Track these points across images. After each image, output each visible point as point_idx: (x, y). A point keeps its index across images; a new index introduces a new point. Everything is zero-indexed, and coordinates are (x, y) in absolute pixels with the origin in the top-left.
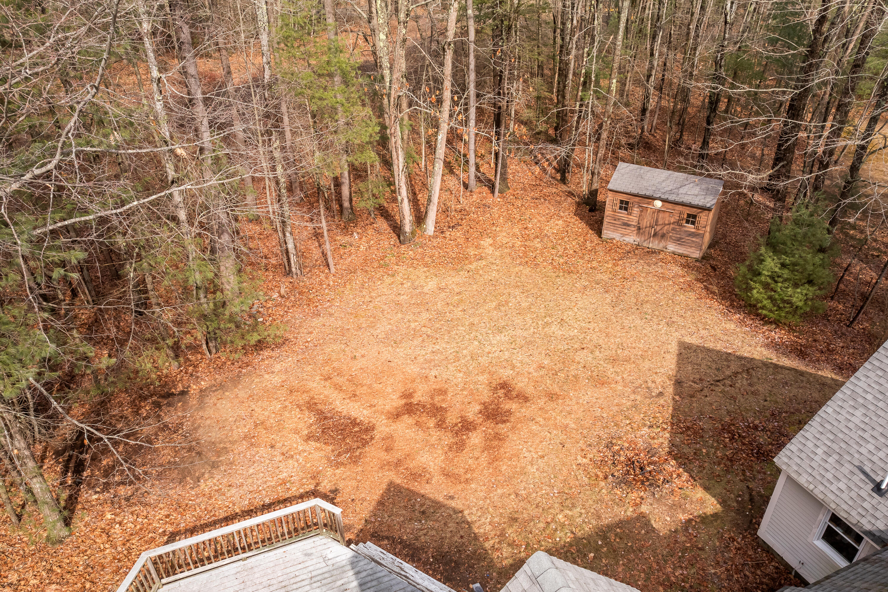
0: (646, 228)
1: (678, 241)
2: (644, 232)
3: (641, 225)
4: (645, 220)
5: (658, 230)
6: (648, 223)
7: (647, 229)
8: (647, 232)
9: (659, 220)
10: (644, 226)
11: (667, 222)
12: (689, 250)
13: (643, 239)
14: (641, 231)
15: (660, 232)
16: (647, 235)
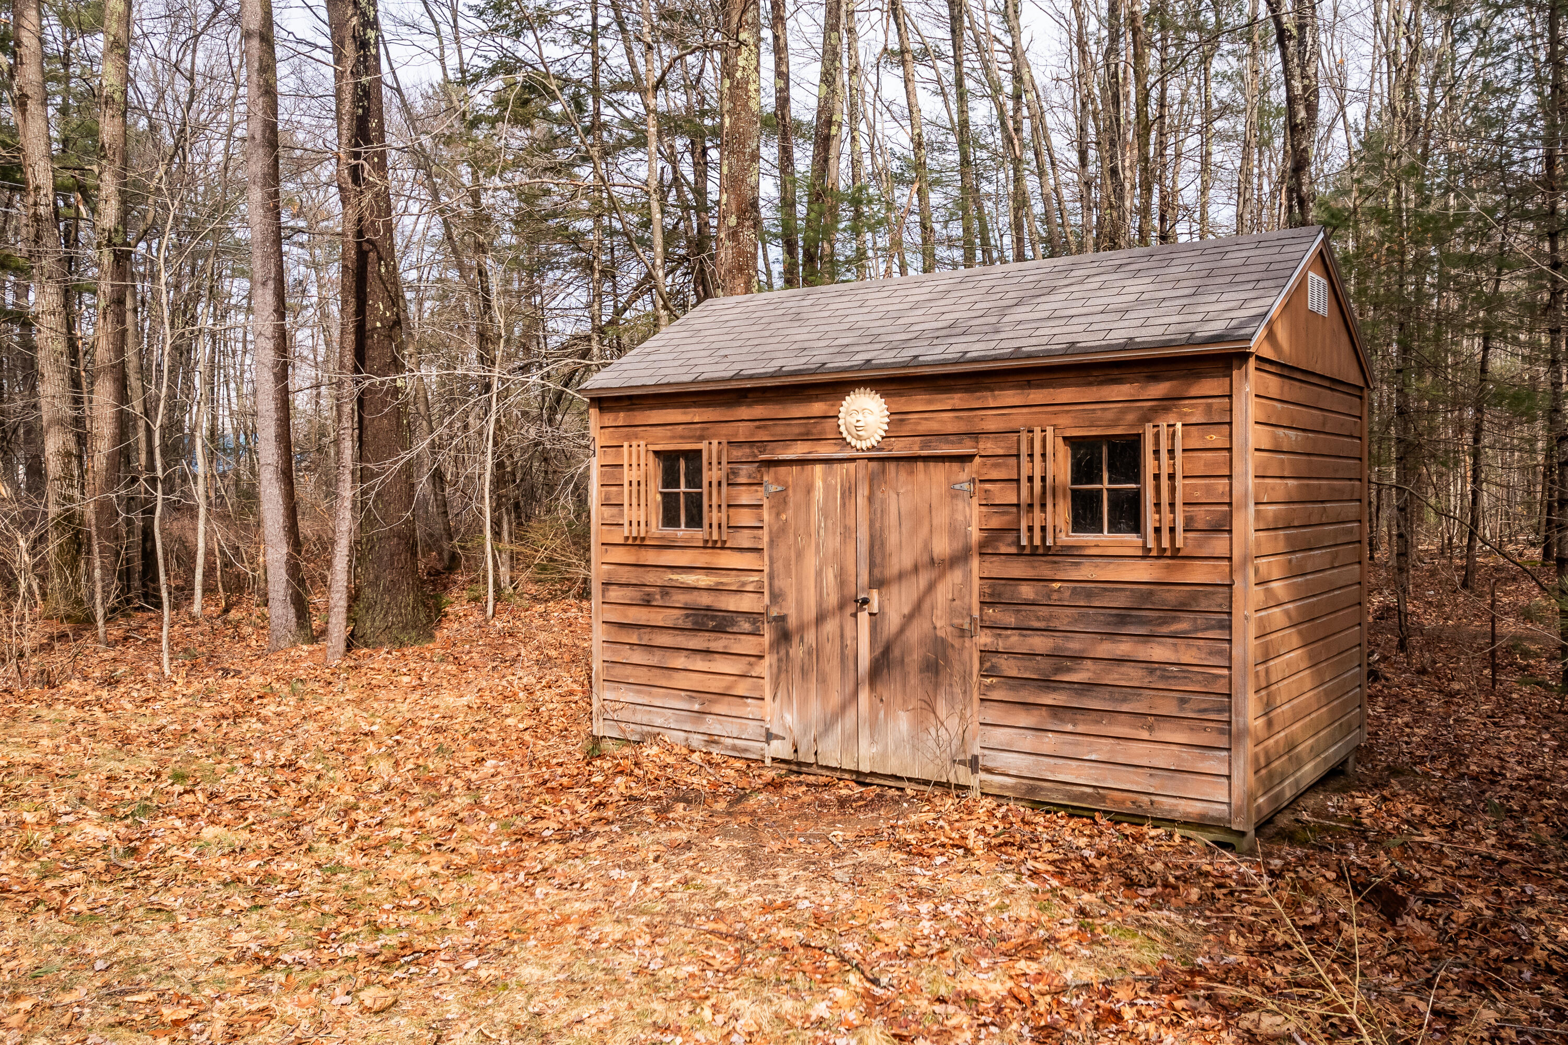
0: (820, 619)
1: (1046, 683)
2: (816, 653)
3: (790, 609)
4: (811, 562)
5: (893, 621)
6: (830, 576)
7: (831, 626)
8: (831, 650)
9: (893, 539)
10: (811, 613)
11: (942, 547)
12: (1138, 753)
13: (815, 709)
14: (797, 651)
15: (914, 634)
16: (833, 668)
